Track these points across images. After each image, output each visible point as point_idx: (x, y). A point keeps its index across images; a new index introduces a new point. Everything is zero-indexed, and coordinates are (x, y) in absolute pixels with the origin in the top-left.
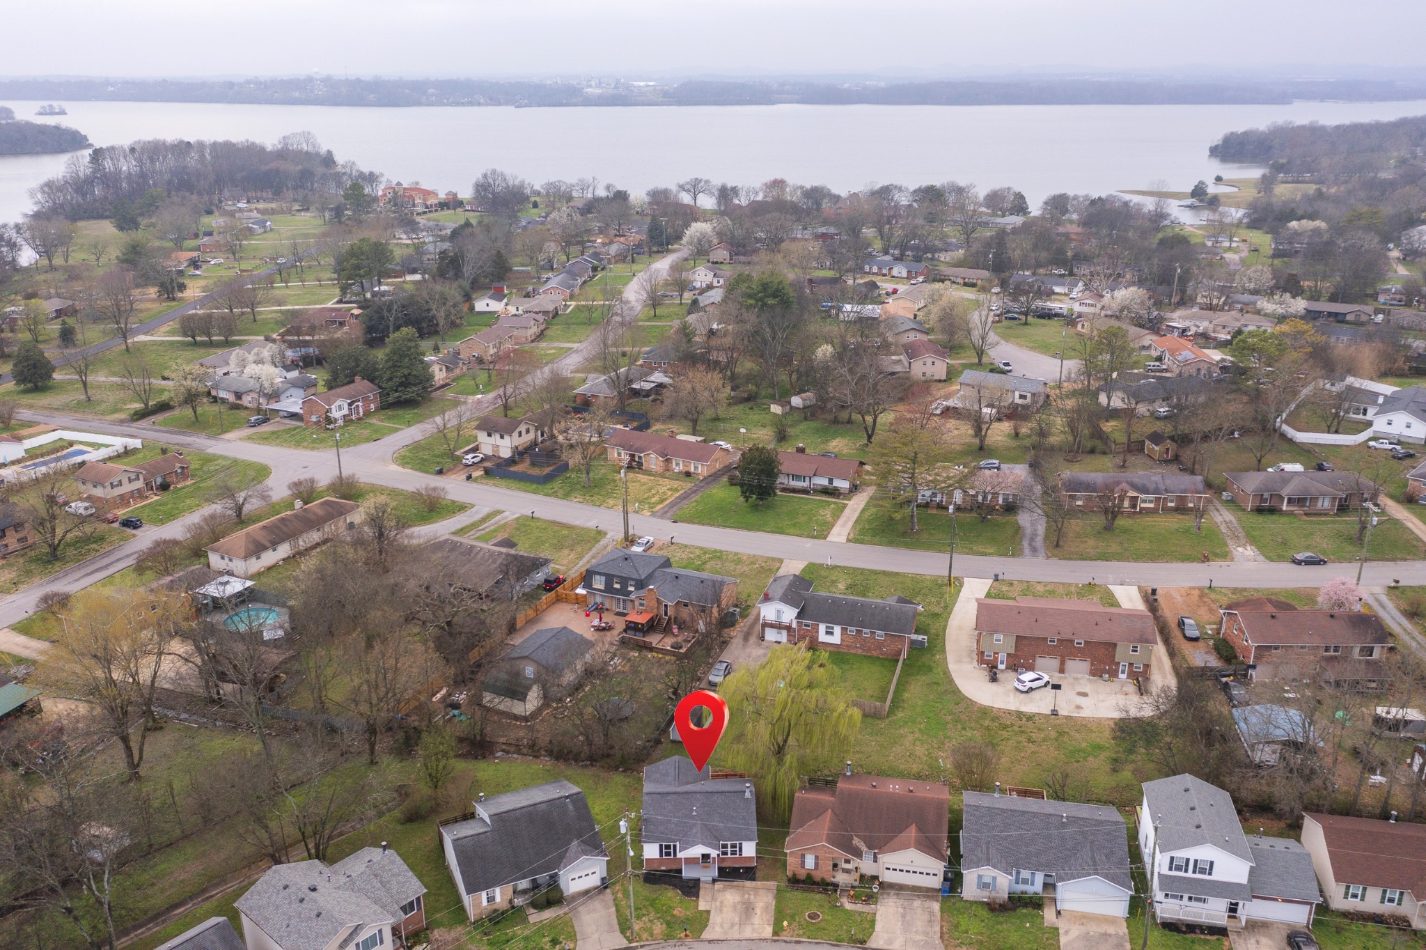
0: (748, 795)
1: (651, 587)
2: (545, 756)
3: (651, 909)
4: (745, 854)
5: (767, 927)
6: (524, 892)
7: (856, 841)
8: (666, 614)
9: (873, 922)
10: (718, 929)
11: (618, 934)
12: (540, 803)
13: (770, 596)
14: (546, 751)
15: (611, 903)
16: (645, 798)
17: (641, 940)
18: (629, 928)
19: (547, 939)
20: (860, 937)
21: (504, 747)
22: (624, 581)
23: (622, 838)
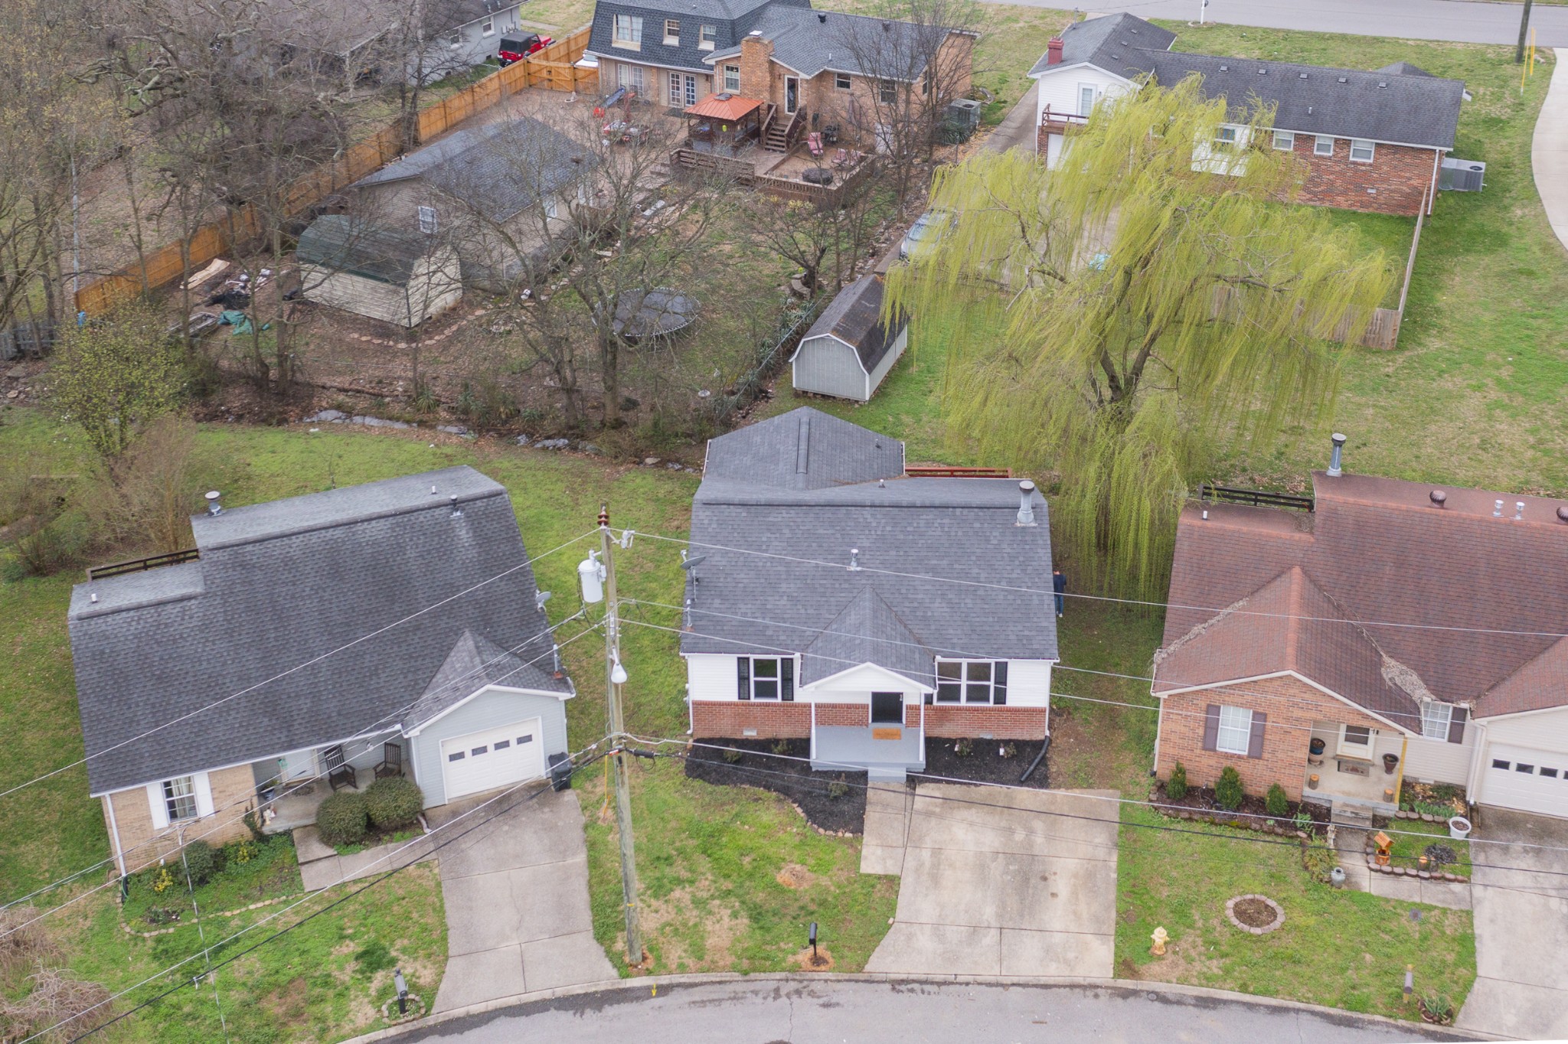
0: (1025, 517)
1: (756, 33)
2: (449, 422)
3: (704, 864)
4: (1015, 698)
5: (1095, 943)
6: (305, 789)
7: (1393, 671)
8: (792, 105)
9: (1466, 943)
10: (925, 941)
11: (586, 942)
12: (369, 520)
13: (1065, 52)
14: (452, 410)
15: (577, 836)
16: (699, 515)
17: (662, 967)
18: (620, 926)
19: (352, 947)
20: (1430, 994)
21: (341, 397)
22: (687, 26)
23: (588, 620)
